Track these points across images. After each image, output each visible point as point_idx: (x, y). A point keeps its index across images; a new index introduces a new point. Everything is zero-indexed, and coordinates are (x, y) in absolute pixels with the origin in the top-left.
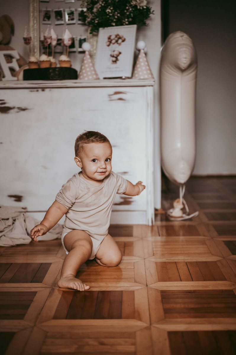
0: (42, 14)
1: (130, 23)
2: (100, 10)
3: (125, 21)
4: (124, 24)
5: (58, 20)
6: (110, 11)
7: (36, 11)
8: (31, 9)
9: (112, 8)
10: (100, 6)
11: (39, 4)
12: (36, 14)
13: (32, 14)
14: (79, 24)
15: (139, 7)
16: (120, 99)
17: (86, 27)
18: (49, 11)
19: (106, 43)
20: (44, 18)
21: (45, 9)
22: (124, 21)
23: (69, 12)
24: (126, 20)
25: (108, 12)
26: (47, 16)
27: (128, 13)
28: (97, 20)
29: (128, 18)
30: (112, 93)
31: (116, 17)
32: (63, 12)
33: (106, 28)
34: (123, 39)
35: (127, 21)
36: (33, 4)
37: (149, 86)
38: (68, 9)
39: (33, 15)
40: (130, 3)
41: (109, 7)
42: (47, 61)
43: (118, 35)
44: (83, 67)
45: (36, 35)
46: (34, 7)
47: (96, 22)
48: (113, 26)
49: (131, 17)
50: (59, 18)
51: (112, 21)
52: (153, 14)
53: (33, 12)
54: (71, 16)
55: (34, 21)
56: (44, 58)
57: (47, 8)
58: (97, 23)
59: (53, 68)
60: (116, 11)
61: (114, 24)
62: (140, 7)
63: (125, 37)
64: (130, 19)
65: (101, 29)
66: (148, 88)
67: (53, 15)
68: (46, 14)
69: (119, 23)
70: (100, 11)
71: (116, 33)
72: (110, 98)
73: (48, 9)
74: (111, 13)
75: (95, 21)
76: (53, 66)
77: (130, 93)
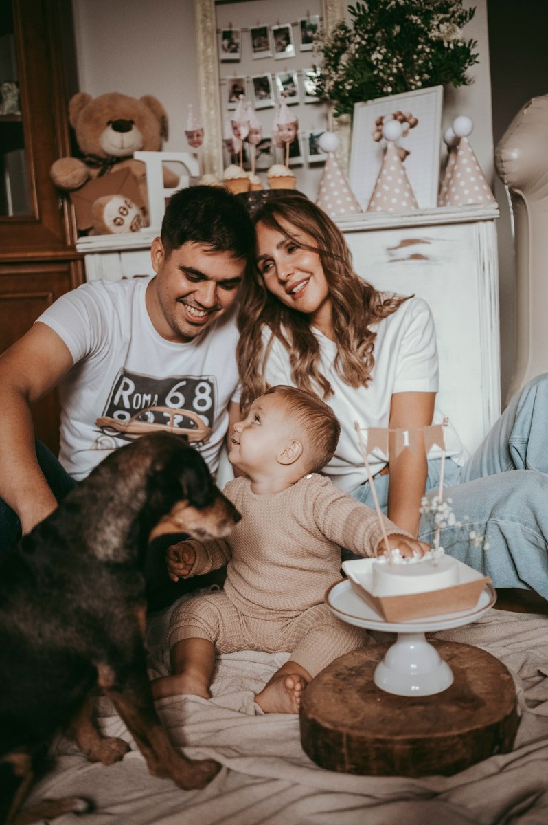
0: (227, 89)
1: (426, 84)
2: (357, 56)
3: (415, 80)
4: (413, 87)
5: (261, 98)
6: (380, 57)
7: (211, 82)
8: (202, 79)
9: (384, 50)
10: (357, 46)
11: (219, 67)
12: (212, 87)
13: (203, 89)
14: (307, 104)
15: (446, 45)
16: (416, 257)
17: (323, 109)
18: (240, 81)
19: (373, 135)
20: (231, 97)
21: (232, 77)
22: (412, 81)
23: (286, 78)
24: (417, 78)
25: (377, 59)
26: (237, 90)
27: (420, 62)
28: (349, 84)
29: (420, 74)
30: (396, 243)
31: (395, 70)
32: (270, 78)
33: (370, 102)
34: (412, 121)
35: (420, 80)
36: (206, 67)
37: (484, 221)
38: (283, 73)
39: (207, 92)
40: (427, 35)
41: (378, 48)
42: (240, 179)
43: (400, 114)
44: (324, 190)
45: (214, 133)
46: (207, 72)
47: (348, 87)
48: (387, 94)
49: (428, 72)
50: (263, 93)
51: (385, 83)
52: (477, 62)
53: (207, 84)
54: (289, 86)
55: (208, 103)
56: (235, 171)
57: (235, 74)
58: (349, 91)
59: (255, 192)
60: (394, 56)
61: (390, 89)
62: (449, 43)
63: (415, 116)
64: (426, 76)
65: (358, 106)
66: (481, 224)
67: (249, 88)
68: (235, 87)
69: (402, 85)
70: (356, 60)
71: (394, 111)
72: (391, 255)
73: (239, 77)
74: (383, 60)
75: (344, 87)
76: (255, 189)
77: (438, 242)
